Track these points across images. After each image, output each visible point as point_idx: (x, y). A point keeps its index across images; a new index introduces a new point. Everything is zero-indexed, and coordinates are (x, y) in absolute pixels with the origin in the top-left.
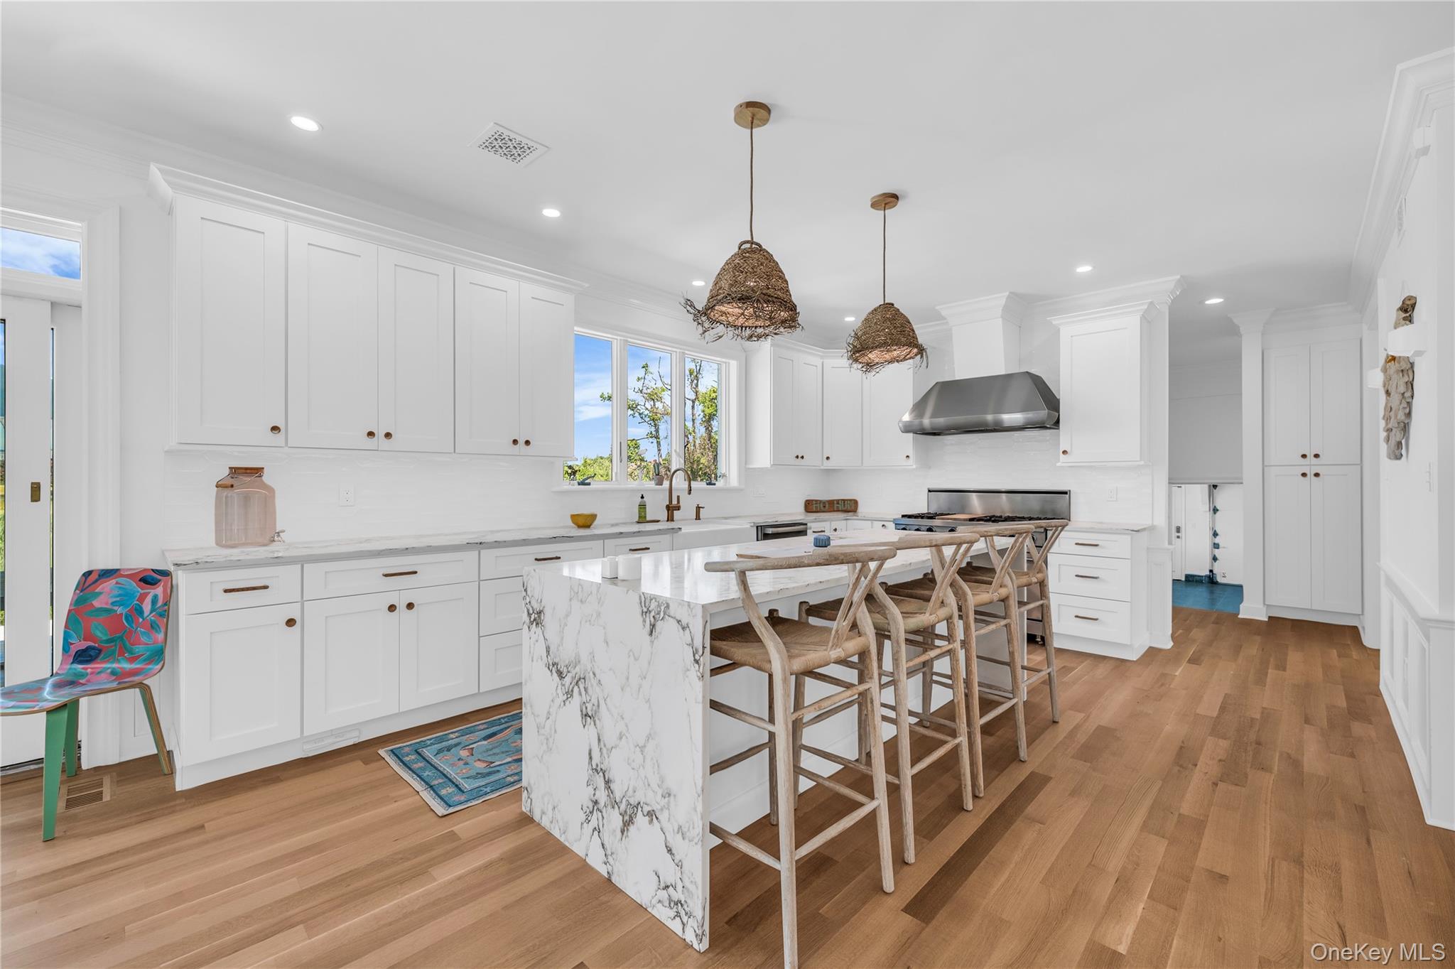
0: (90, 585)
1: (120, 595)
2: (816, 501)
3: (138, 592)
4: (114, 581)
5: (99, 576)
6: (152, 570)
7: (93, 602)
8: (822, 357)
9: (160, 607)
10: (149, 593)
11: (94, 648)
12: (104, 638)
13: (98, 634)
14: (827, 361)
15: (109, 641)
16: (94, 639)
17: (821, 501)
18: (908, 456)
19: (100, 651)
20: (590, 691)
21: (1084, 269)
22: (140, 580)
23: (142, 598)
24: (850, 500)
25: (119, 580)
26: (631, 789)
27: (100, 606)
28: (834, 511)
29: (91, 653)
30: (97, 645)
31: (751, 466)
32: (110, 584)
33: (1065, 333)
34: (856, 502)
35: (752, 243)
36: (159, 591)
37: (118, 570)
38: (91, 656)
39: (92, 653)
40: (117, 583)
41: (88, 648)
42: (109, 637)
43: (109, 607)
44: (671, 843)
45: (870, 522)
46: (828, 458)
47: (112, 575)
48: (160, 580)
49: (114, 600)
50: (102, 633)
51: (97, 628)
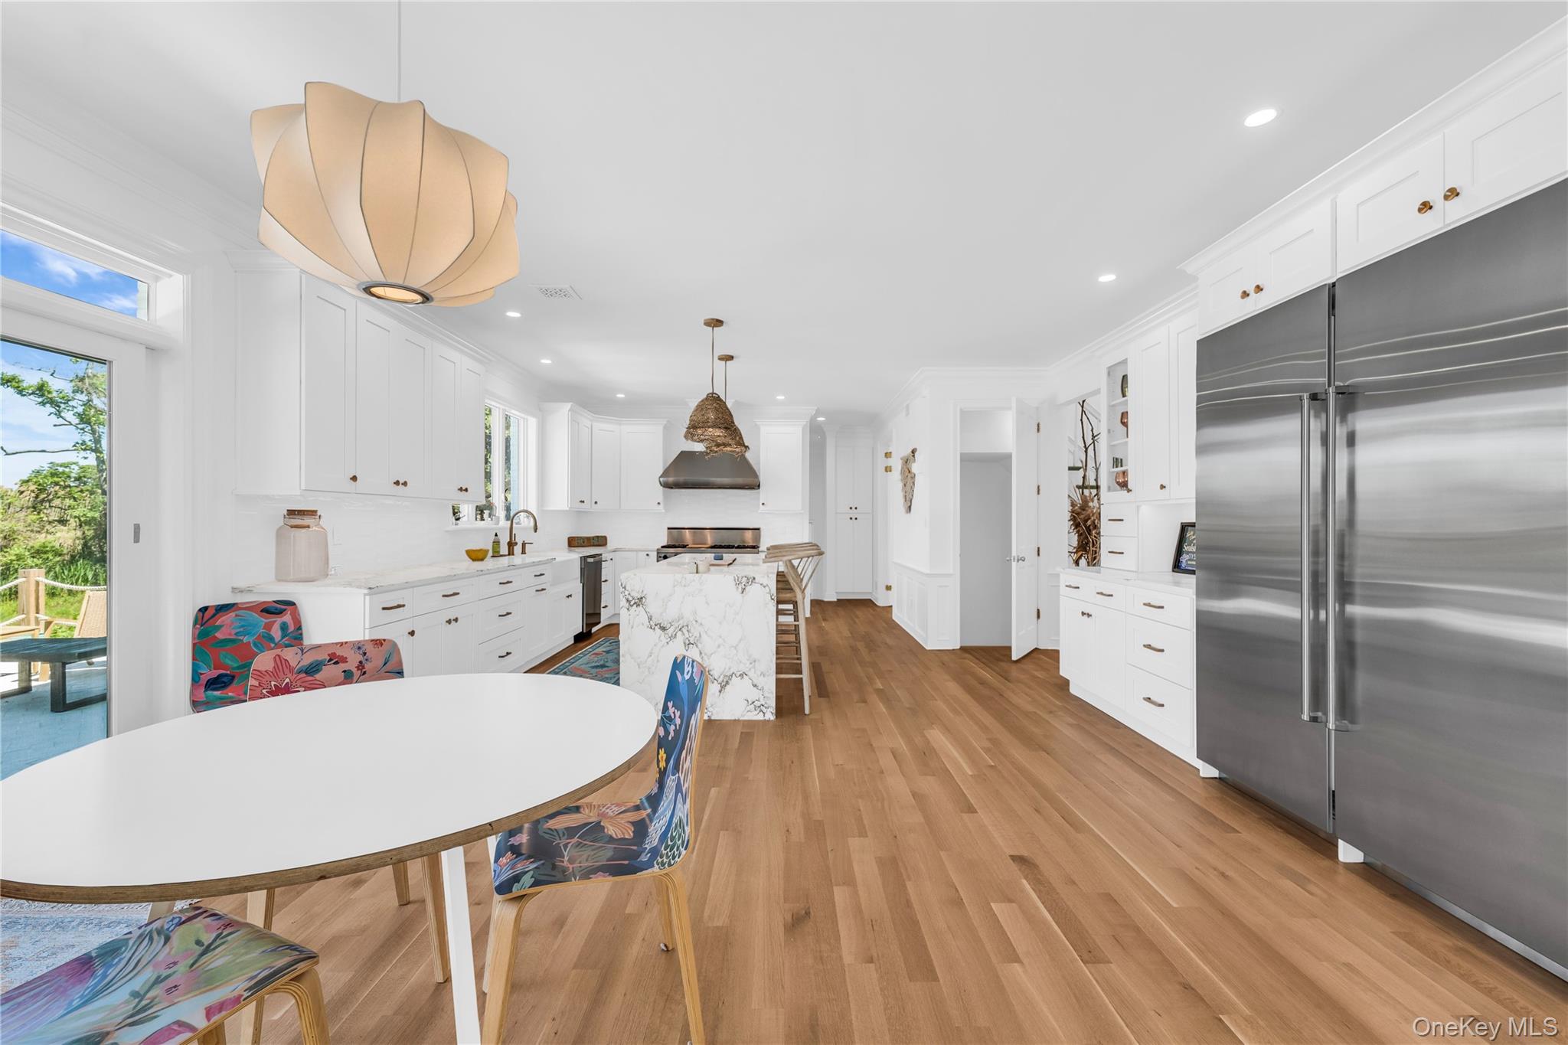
0: (208, 621)
1: (242, 626)
2: (577, 537)
3: (263, 621)
4: (233, 614)
5: (216, 610)
6: (274, 602)
7: (216, 635)
8: (591, 421)
9: (291, 632)
10: (275, 621)
11: (226, 675)
12: (236, 665)
13: (228, 662)
14: (594, 424)
15: (239, 668)
16: (226, 668)
17: (581, 537)
18: (659, 503)
19: (233, 677)
20: (692, 630)
21: (781, 398)
22: (262, 611)
23: (268, 627)
24: (602, 537)
25: (237, 612)
26: (727, 668)
27: (224, 638)
28: (590, 546)
29: (223, 680)
30: (229, 672)
31: (545, 509)
32: (228, 618)
33: (764, 430)
34: (605, 538)
35: (713, 393)
36: (287, 618)
37: (234, 604)
38: (224, 682)
39: (225, 679)
40: (236, 616)
41: (220, 676)
42: (240, 664)
43: (234, 637)
44: (755, 682)
45: (635, 553)
46: (596, 503)
47: (230, 609)
48: (285, 610)
49: (238, 630)
50: (232, 661)
51: (226, 657)
